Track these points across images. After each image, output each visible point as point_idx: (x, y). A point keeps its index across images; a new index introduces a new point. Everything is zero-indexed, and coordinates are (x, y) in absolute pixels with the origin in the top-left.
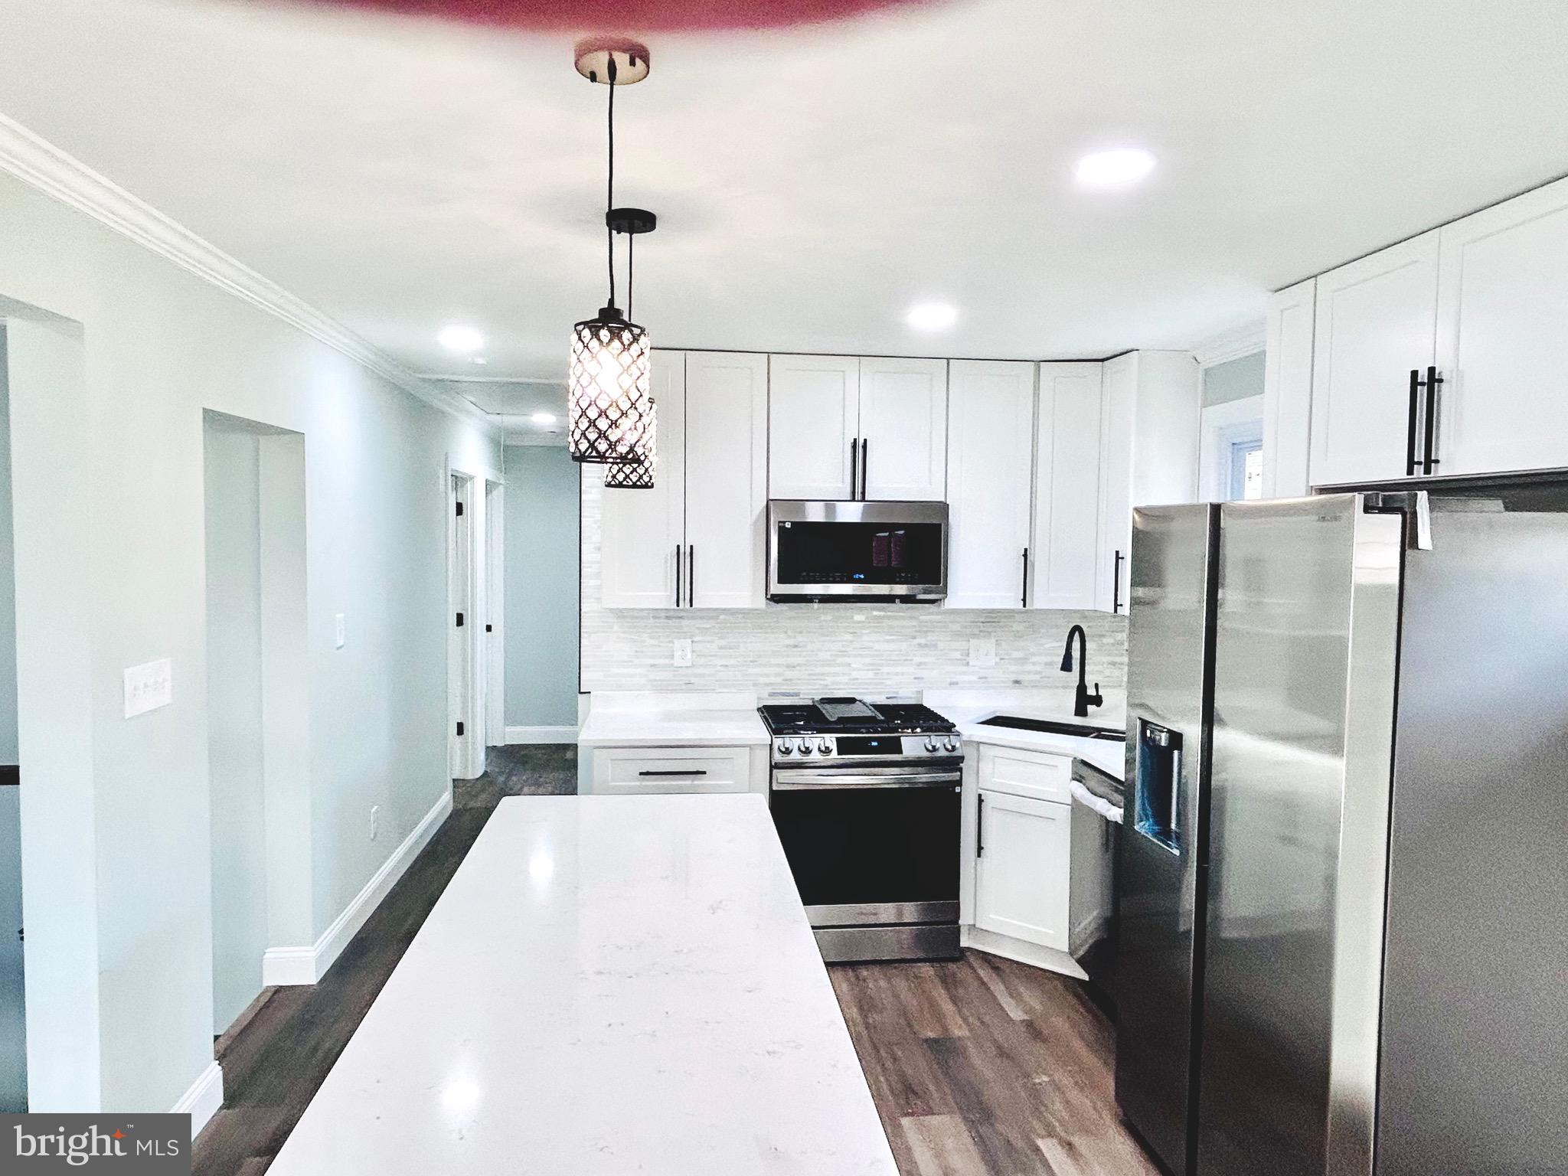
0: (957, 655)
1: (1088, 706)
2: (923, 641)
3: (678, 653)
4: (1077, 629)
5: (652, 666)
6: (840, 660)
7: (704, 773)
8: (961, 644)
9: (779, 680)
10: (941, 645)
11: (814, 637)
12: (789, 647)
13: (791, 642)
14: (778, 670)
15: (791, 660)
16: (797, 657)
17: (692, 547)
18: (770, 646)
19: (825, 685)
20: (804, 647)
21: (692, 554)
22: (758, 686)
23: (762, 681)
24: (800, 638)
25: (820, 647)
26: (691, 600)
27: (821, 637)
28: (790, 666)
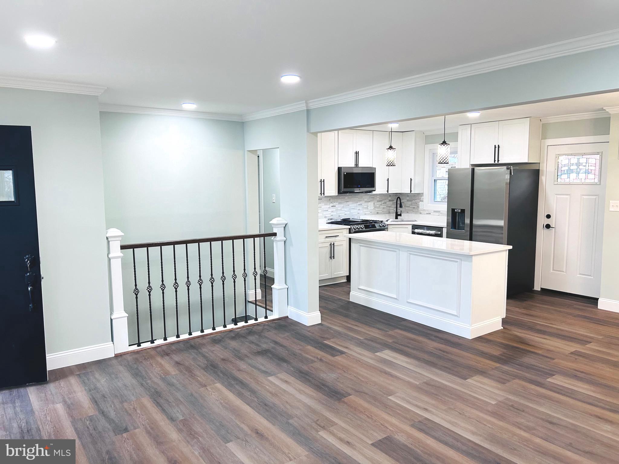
0: (365, 207)
1: (398, 217)
2: (359, 203)
4: (399, 197)
6: (343, 209)
7: (338, 236)
8: (366, 204)
9: (330, 215)
10: (363, 204)
11: (337, 203)
12: (332, 206)
13: (332, 205)
14: (330, 213)
15: (332, 210)
16: (334, 209)
17: (324, 180)
18: (328, 206)
19: (340, 216)
20: (335, 206)
21: (324, 181)
22: (326, 217)
23: (326, 216)
24: (334, 204)
25: (338, 206)
26: (324, 193)
27: (339, 203)
28: (332, 211)
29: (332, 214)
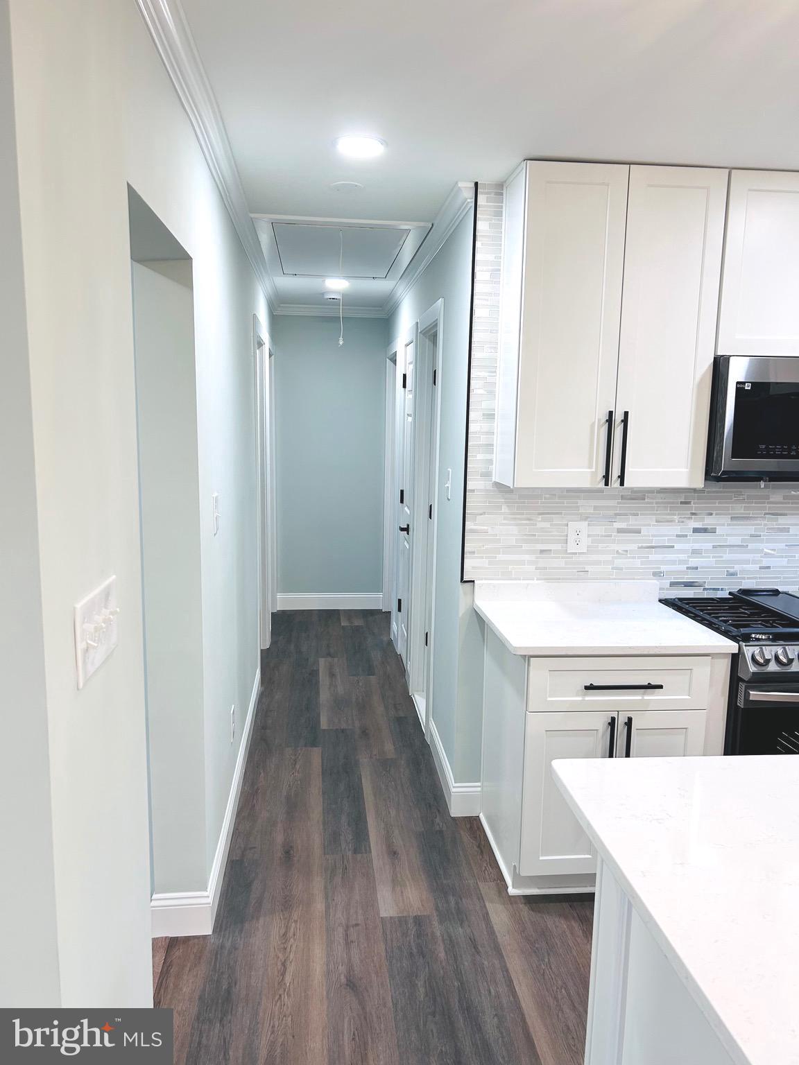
3: (572, 538)
5: (542, 551)
7: (661, 687)
9: (683, 567)
11: (726, 520)
12: (696, 530)
13: (698, 525)
14: (682, 557)
15: (697, 546)
16: (705, 543)
17: (626, 414)
18: (677, 529)
19: (732, 574)
20: (713, 531)
21: (625, 421)
22: (657, 574)
23: (663, 568)
24: (708, 522)
25: (728, 530)
26: (622, 477)
27: (732, 518)
28: (696, 552)
29: (694, 561)
